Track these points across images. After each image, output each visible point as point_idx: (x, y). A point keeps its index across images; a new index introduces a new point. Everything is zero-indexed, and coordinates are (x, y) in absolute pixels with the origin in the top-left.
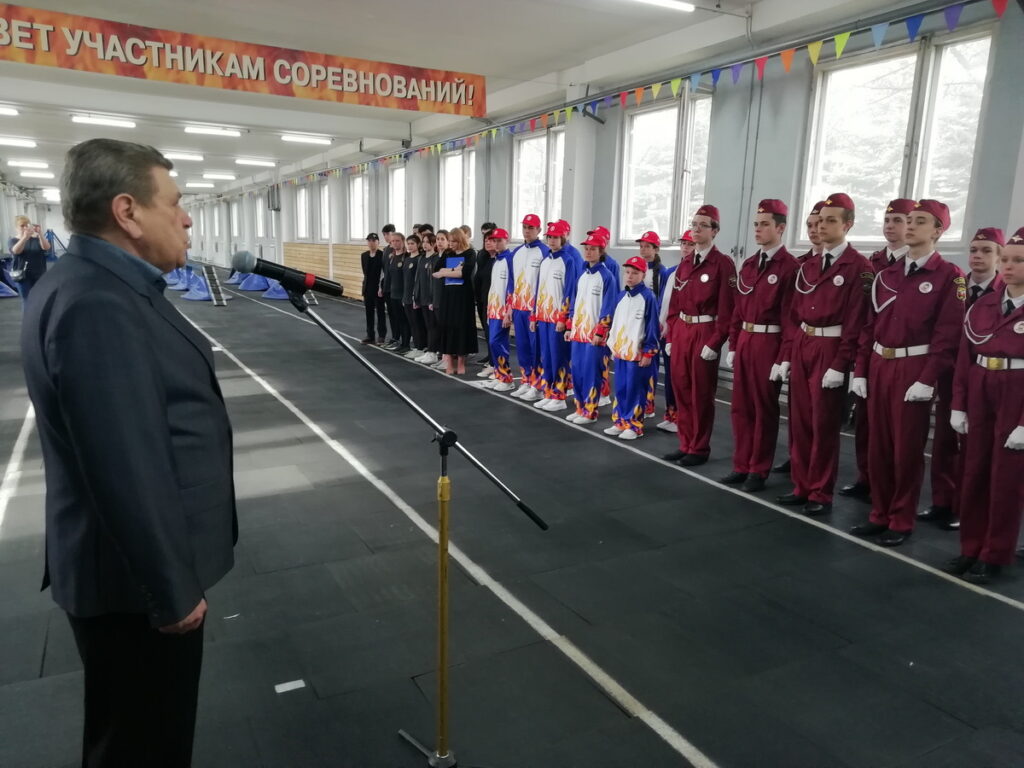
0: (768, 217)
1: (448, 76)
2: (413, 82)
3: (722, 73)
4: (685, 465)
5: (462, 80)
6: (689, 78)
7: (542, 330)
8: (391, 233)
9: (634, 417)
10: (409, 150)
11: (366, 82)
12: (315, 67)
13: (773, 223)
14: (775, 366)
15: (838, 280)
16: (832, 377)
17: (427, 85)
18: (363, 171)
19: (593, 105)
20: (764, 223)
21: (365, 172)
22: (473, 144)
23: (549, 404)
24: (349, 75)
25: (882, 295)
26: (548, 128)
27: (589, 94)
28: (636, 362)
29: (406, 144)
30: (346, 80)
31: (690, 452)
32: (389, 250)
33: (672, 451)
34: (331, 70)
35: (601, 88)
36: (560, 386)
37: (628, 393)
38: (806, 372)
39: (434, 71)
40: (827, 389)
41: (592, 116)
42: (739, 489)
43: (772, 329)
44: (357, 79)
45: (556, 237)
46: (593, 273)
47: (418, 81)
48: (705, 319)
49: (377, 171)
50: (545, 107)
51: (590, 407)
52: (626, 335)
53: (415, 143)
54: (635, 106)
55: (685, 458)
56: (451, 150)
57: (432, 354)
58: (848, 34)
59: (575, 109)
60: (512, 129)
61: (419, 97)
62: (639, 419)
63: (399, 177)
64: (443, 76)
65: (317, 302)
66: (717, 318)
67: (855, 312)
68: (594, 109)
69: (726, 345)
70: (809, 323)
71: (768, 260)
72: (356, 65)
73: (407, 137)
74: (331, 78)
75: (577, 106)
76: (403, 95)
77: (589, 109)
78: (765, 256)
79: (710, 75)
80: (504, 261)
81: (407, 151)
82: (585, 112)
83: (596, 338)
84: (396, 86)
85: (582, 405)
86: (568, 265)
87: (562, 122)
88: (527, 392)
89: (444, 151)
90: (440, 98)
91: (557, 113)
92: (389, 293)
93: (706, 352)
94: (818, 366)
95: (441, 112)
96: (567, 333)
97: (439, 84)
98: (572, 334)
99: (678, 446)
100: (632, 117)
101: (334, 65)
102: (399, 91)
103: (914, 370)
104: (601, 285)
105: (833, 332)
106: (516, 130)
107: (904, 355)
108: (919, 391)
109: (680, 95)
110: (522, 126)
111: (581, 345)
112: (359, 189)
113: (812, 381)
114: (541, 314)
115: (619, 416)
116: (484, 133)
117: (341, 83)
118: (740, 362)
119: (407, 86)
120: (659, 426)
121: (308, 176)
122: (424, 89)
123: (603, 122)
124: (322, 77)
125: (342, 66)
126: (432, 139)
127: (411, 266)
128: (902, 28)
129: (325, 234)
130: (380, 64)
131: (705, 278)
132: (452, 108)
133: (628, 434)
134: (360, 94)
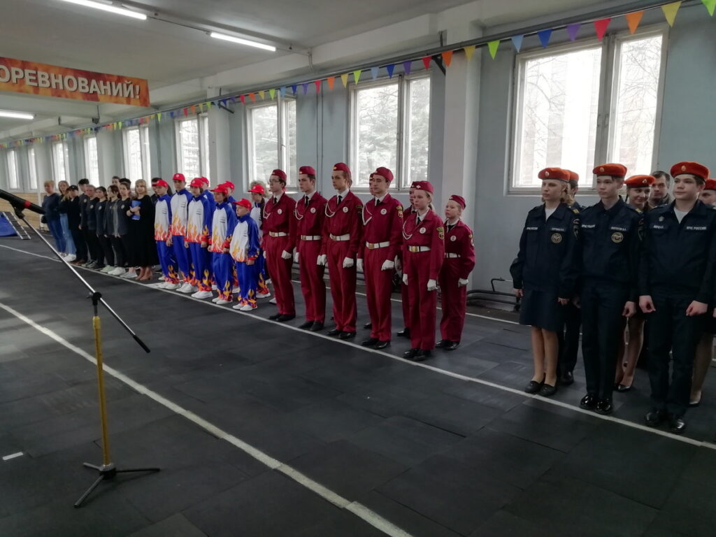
0: (305, 176)
1: (120, 79)
2: (94, 82)
3: (298, 87)
4: (281, 321)
5: (130, 82)
6: (279, 89)
7: (192, 246)
8: (85, 185)
9: (249, 297)
10: (98, 125)
11: (57, 81)
12: (14, 69)
13: (308, 179)
14: (319, 257)
15: (345, 210)
16: (348, 261)
17: (105, 84)
18: (62, 139)
19: (224, 101)
20: (304, 180)
21: (65, 140)
22: (146, 123)
23: (200, 295)
24: (43, 76)
25: (367, 216)
26: (198, 114)
27: (222, 94)
28: (245, 262)
29: (95, 120)
30: (40, 79)
31: (284, 313)
32: (84, 196)
33: (274, 314)
34: (27, 71)
35: (230, 90)
36: (205, 282)
37: (244, 282)
38: (335, 260)
39: (109, 75)
40: (346, 268)
41: (225, 108)
42: (309, 330)
43: (316, 238)
44: (49, 79)
45: (196, 187)
46: (221, 209)
47: (98, 81)
48: (282, 234)
49: (74, 140)
50: (193, 101)
51: (227, 293)
52: (239, 246)
53: (102, 121)
54: (252, 103)
55: (281, 317)
56: (129, 126)
57: (121, 268)
58: (360, 71)
59: (213, 103)
60: (172, 114)
61: (99, 92)
62: (253, 298)
63: (92, 144)
64: (116, 79)
65: (29, 237)
66: (289, 234)
67: (356, 225)
68: (225, 103)
69: (295, 249)
70: (333, 235)
71: (309, 200)
72: (48, 69)
73: (96, 116)
74: (28, 77)
75: (214, 101)
76: (86, 90)
77: (222, 103)
78: (307, 198)
79: (291, 88)
80: (164, 202)
81: (97, 126)
82: (220, 106)
83: (225, 249)
84: (81, 85)
85: (222, 292)
86: (205, 205)
87: (205, 111)
88: (186, 287)
89: (124, 127)
90: (115, 93)
91: (201, 105)
92: (87, 227)
93: (285, 254)
94: (340, 258)
95: (116, 102)
96: (209, 247)
97: (113, 84)
98: (211, 248)
99: (276, 311)
100: (251, 110)
101: (30, 68)
102: (83, 88)
103: (385, 255)
104: (225, 216)
105: (346, 238)
106: (174, 115)
107: (378, 247)
108: (387, 264)
109: (276, 98)
110: (179, 112)
111: (219, 253)
112: (61, 153)
113: (338, 265)
114: (190, 237)
115: (242, 297)
116: (153, 116)
117: (36, 81)
118: (301, 257)
119: (89, 85)
120: (271, 301)
121: (16, 142)
122: (103, 88)
123: (233, 112)
124: (21, 76)
125: (36, 69)
126: (115, 118)
127: (100, 208)
128: (385, 71)
129: (34, 185)
130: (67, 69)
131: (280, 211)
132: (125, 101)
133: (246, 307)
134: (52, 89)
